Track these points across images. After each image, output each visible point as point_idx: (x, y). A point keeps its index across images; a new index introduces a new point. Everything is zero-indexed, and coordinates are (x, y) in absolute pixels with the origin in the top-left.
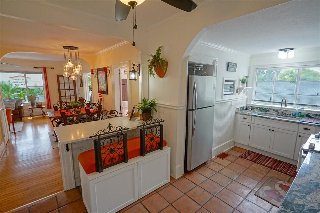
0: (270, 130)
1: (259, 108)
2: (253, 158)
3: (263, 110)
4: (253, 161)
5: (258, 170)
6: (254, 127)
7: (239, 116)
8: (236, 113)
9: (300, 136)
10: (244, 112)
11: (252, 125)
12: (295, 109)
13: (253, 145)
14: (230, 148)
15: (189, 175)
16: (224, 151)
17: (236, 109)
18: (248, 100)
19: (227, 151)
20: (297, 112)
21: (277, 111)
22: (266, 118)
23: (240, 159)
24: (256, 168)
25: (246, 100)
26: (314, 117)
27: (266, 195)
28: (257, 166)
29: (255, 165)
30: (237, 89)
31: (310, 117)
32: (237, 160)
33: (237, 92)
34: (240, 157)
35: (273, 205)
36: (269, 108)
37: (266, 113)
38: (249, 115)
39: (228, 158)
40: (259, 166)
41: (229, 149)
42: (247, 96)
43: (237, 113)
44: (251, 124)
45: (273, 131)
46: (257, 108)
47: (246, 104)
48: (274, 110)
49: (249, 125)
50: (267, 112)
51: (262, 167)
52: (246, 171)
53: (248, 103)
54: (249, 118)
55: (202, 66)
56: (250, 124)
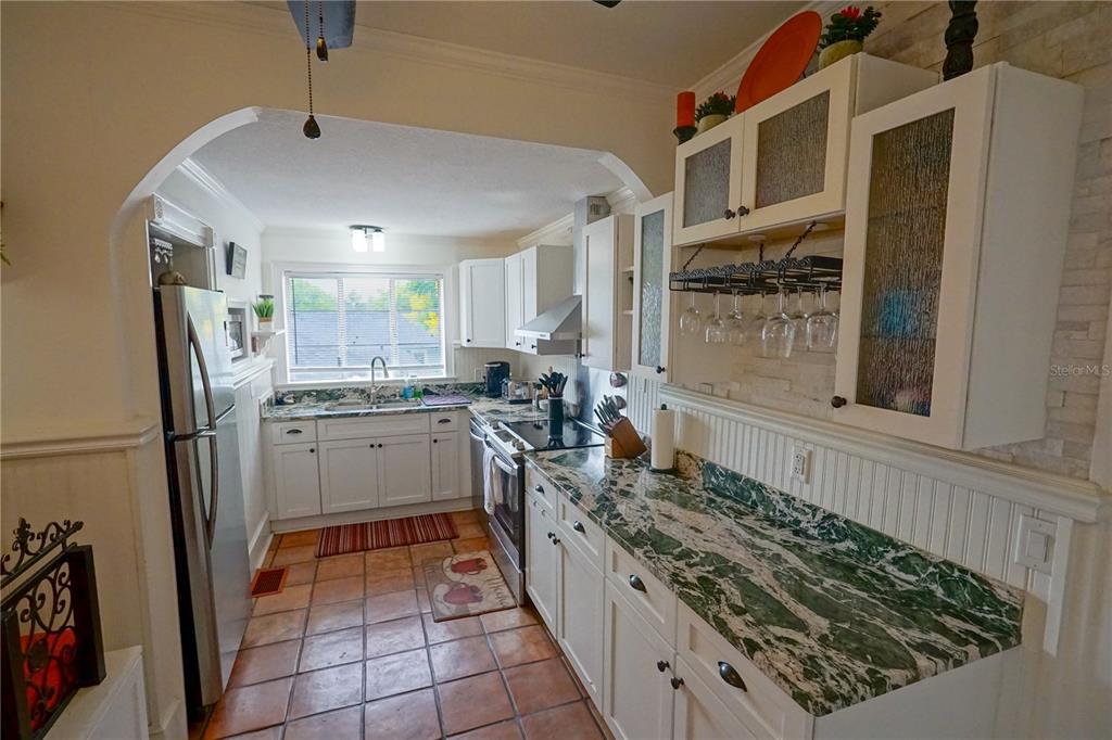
0: (372, 446)
1: (316, 391)
2: (355, 541)
3: (326, 397)
4: (360, 551)
5: (390, 565)
6: (328, 450)
7: (275, 428)
8: (263, 420)
9: (435, 441)
10: (282, 412)
11: (323, 447)
12: (403, 381)
13: (335, 507)
14: (267, 548)
15: (216, 721)
16: (259, 566)
17: (260, 406)
18: (278, 373)
19: (265, 559)
20: (406, 386)
21: (363, 391)
22: (357, 415)
23: (325, 563)
24: (380, 561)
25: (269, 374)
26: (436, 391)
27: (454, 607)
28: (379, 558)
29: (371, 557)
30: (253, 339)
31: (432, 393)
32: (319, 571)
33: (254, 350)
34: (320, 556)
35: (478, 615)
36: (341, 387)
37: (340, 405)
38: (308, 419)
39: (290, 577)
40: (381, 553)
41: (265, 552)
42: (271, 361)
43: (265, 419)
44: (318, 445)
45: (380, 446)
46: (308, 393)
47: (275, 388)
48: (356, 391)
49: (312, 451)
50: (341, 401)
51: (389, 553)
52: (368, 584)
53: (278, 383)
54: (308, 429)
55: (169, 246)
56: (314, 446)
